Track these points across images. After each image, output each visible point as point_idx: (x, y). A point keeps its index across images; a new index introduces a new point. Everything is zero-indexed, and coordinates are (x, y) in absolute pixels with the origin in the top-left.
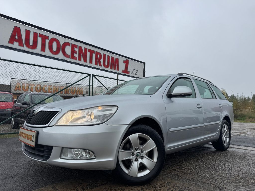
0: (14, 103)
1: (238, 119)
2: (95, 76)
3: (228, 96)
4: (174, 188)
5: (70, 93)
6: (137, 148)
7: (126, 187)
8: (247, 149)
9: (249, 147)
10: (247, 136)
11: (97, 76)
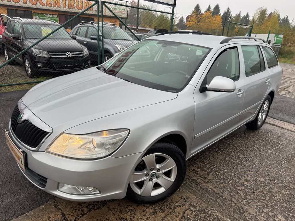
0: (3, 26)
1: (283, 57)
2: (106, 4)
3: (280, 18)
4: (190, 210)
5: (76, 8)
6: (153, 168)
7: (137, 206)
8: (284, 127)
9: (287, 122)
10: (287, 96)
11: (108, 4)
